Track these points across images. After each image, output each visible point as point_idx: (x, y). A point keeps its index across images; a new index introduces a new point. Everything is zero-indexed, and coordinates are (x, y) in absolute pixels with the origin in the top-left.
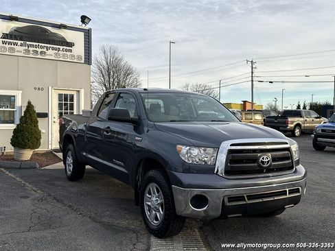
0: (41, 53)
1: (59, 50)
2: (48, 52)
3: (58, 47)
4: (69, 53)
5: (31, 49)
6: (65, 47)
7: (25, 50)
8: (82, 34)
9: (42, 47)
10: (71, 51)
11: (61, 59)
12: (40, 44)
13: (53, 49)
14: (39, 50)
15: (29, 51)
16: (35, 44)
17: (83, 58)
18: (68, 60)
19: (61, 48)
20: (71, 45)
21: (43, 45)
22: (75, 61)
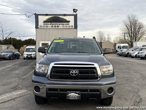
0: (57, 26)
1: (64, 24)
2: (60, 26)
3: (63, 23)
4: (68, 25)
5: (54, 25)
6: (66, 23)
7: (51, 26)
8: (73, 17)
9: (57, 24)
10: (68, 24)
11: (65, 28)
12: (57, 23)
13: (62, 24)
14: (57, 25)
15: (53, 26)
16: (55, 23)
17: (74, 27)
18: (68, 28)
19: (65, 23)
20: (69, 22)
21: (58, 23)
22: (70, 28)
